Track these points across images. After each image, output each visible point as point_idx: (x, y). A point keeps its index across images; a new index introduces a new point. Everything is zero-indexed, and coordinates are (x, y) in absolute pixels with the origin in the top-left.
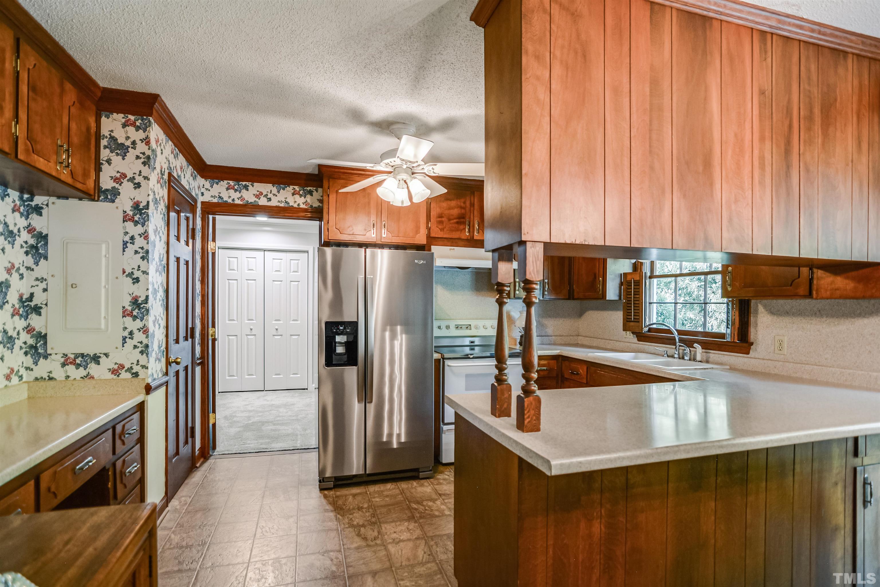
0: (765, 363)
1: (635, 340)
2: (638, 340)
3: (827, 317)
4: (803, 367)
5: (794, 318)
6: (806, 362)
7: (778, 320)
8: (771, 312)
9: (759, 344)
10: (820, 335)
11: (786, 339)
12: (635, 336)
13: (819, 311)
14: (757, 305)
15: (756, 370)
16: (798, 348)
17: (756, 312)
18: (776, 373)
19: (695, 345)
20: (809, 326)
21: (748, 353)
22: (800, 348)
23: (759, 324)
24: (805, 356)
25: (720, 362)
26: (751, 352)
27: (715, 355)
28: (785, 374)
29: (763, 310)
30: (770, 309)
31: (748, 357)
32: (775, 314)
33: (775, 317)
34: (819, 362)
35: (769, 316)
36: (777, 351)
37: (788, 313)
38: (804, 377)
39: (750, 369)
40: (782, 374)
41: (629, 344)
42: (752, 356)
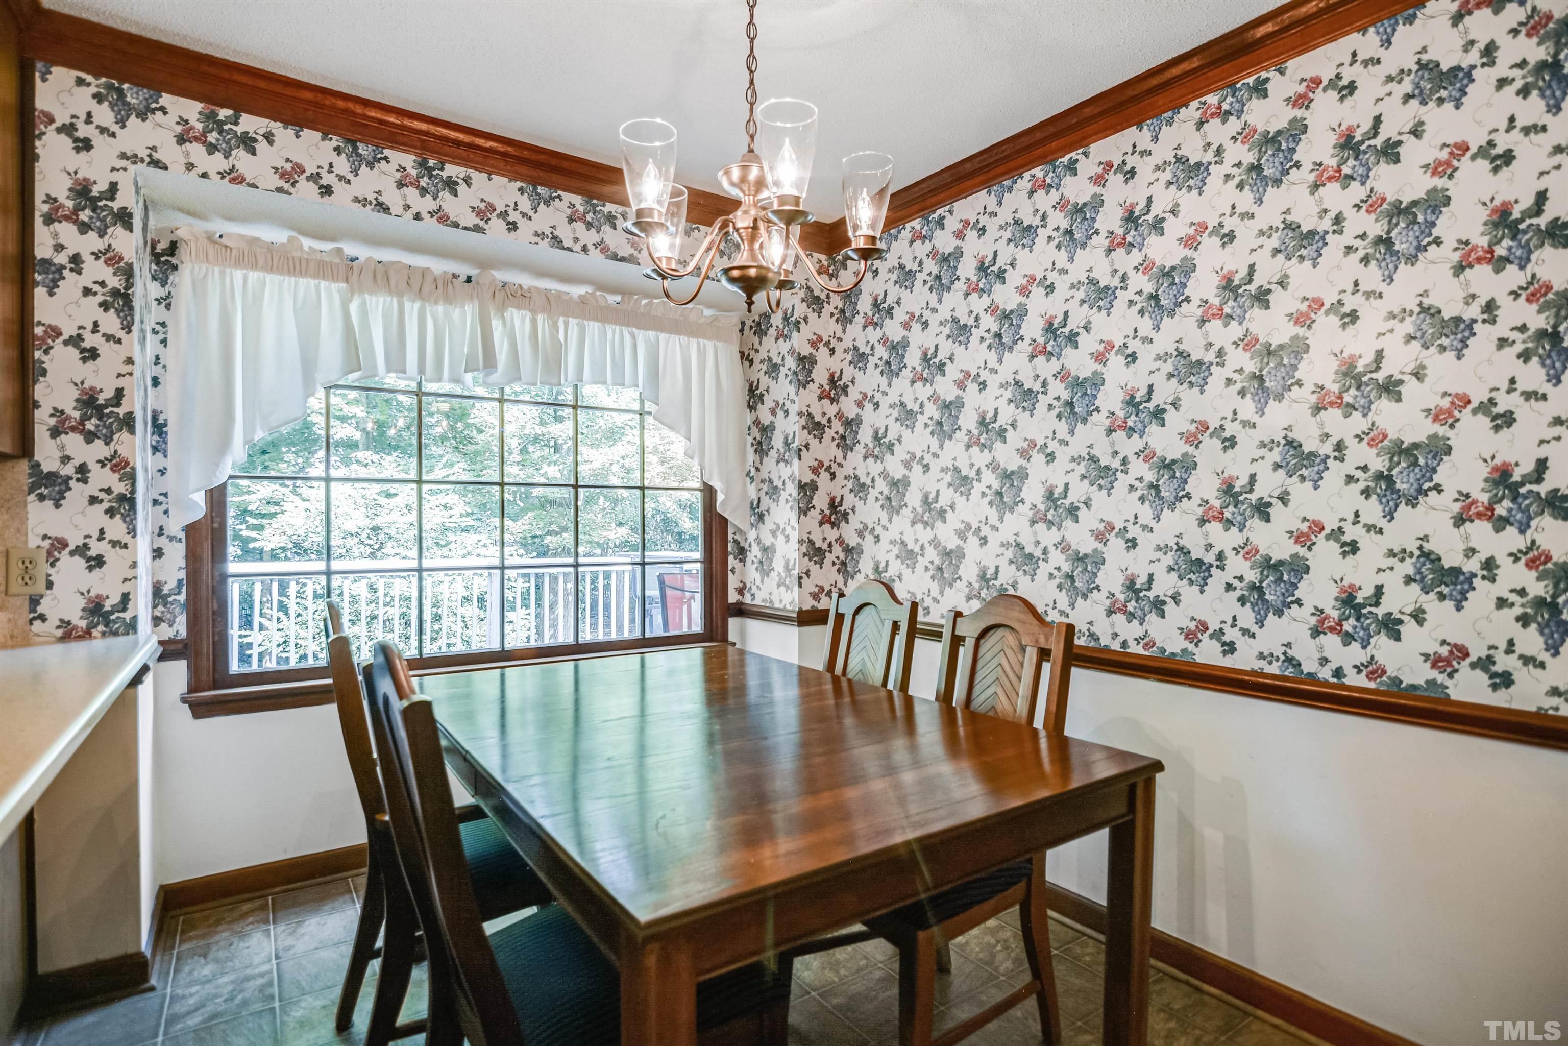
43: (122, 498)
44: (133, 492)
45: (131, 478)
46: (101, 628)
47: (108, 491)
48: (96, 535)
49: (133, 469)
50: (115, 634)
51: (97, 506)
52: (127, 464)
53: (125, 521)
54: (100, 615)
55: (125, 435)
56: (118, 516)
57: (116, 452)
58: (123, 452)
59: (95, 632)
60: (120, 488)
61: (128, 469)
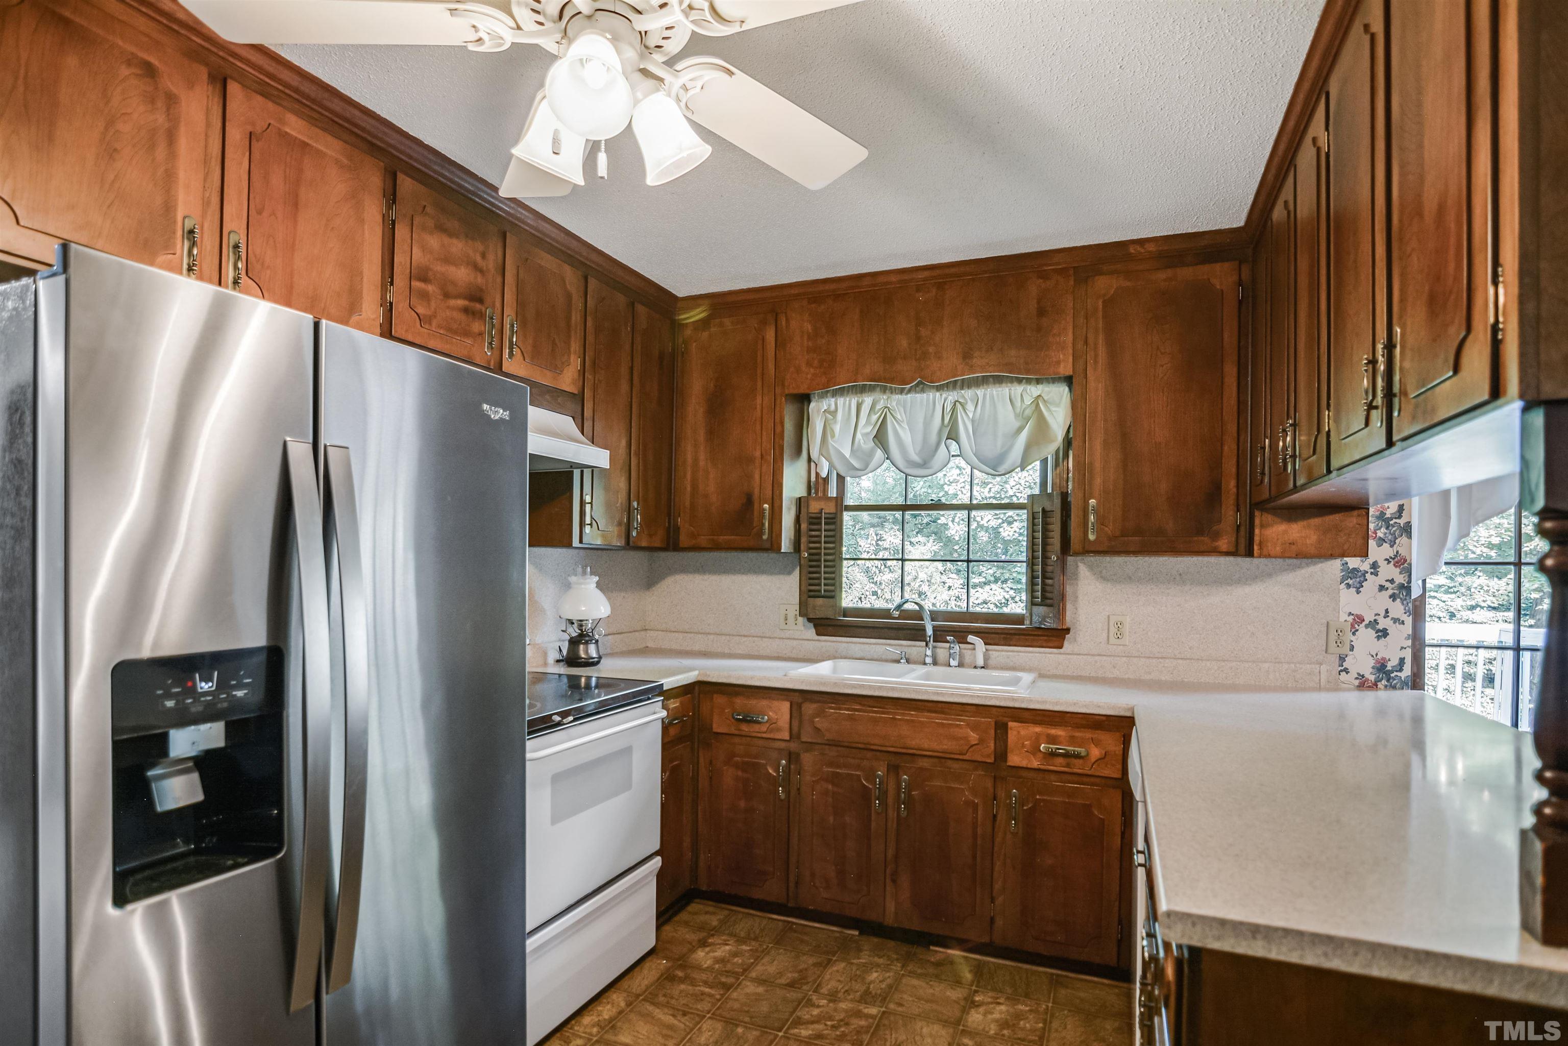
0: (1096, 662)
1: (811, 632)
2: (818, 634)
3: (1191, 584)
4: (1160, 662)
5: (1140, 586)
6: (1160, 656)
7: (1114, 590)
8: (1102, 577)
9: (1081, 630)
10: (1182, 611)
11: (1127, 620)
12: (812, 625)
13: (1180, 575)
14: (1077, 564)
15: (1079, 674)
16: (1147, 633)
17: (1075, 576)
18: (1115, 676)
19: (971, 638)
20: (1164, 598)
21: (1061, 647)
22: (1149, 633)
23: (1080, 597)
24: (1158, 645)
25: (1011, 664)
26: (1066, 644)
27: (1002, 653)
28: (1131, 677)
29: (1088, 573)
30: (1101, 572)
31: (1060, 654)
32: (1108, 580)
33: (1109, 584)
34: (1180, 653)
35: (1098, 584)
36: (1113, 640)
37: (1130, 578)
38: (1163, 679)
39: (1069, 674)
40: (1126, 676)
41: (795, 643)
42: (1069, 651)
43: (1401, 587)
44: (1409, 582)
45: (1409, 572)
46: (1384, 682)
47: (1392, 581)
48: (1383, 613)
49: (1410, 564)
50: (1394, 688)
51: (1384, 592)
52: (1405, 561)
53: (1403, 604)
54: (1384, 673)
55: (1404, 539)
56: (1398, 600)
57: (1397, 552)
58: (1403, 552)
59: (1380, 685)
60: (1400, 579)
61: (1406, 565)
